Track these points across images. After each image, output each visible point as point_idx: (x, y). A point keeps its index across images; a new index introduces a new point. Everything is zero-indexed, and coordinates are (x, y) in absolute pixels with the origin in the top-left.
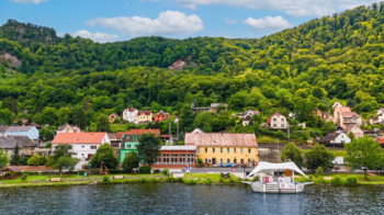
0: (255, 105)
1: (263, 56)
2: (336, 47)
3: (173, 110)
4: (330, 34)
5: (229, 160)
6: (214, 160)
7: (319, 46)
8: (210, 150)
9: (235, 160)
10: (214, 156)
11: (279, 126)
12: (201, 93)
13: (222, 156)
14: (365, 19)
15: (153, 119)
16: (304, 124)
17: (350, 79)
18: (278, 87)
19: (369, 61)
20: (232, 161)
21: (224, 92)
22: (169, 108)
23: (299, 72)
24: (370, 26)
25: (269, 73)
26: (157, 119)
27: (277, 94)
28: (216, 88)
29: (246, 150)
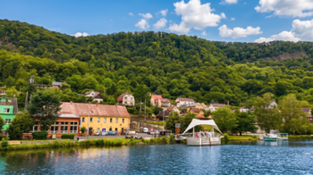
0: (92, 87)
1: (83, 51)
2: (138, 55)
4: (134, 45)
6: (91, 129)
7: (128, 52)
8: (87, 119)
9: (111, 129)
10: (91, 125)
11: (129, 103)
12: (34, 71)
13: (99, 125)
14: (155, 40)
17: (152, 78)
18: (103, 77)
20: (107, 130)
24: (158, 46)
25: (93, 65)
29: (120, 120)
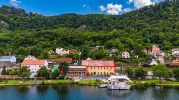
0: (117, 46)
1: (122, 23)
2: (156, 19)
3: (79, 48)
4: (153, 13)
5: (101, 73)
6: (95, 73)
7: (148, 19)
8: (93, 68)
9: (104, 73)
10: (95, 71)
11: (126, 57)
12: (92, 40)
13: (99, 71)
14: (169, 6)
15: (70, 53)
16: (138, 56)
17: (161, 34)
18: (128, 38)
19: (170, 26)
20: (103, 73)
21: (103, 40)
22: (77, 48)
23: (138, 31)
24: (171, 10)
25: (124, 31)
26: (71, 53)
27: (127, 41)
28: (99, 38)
29: (109, 68)
